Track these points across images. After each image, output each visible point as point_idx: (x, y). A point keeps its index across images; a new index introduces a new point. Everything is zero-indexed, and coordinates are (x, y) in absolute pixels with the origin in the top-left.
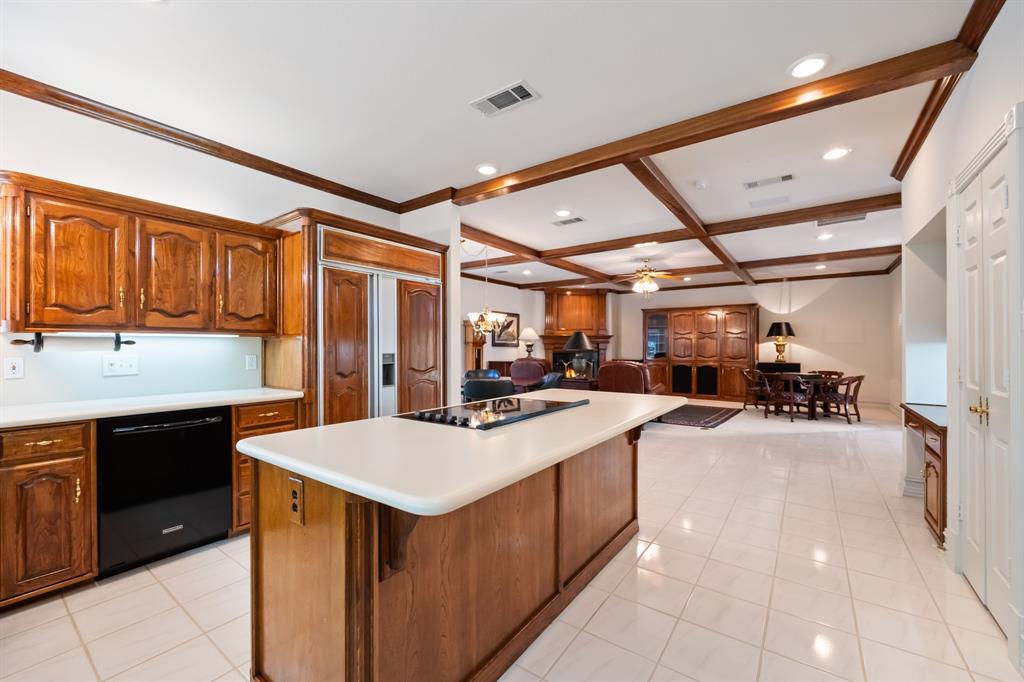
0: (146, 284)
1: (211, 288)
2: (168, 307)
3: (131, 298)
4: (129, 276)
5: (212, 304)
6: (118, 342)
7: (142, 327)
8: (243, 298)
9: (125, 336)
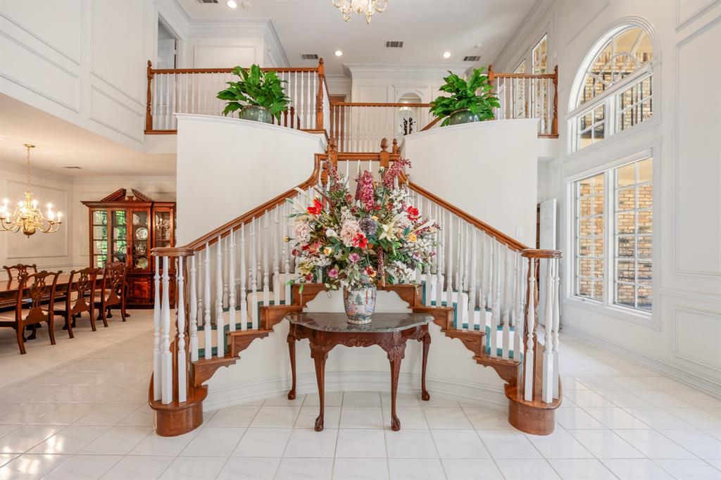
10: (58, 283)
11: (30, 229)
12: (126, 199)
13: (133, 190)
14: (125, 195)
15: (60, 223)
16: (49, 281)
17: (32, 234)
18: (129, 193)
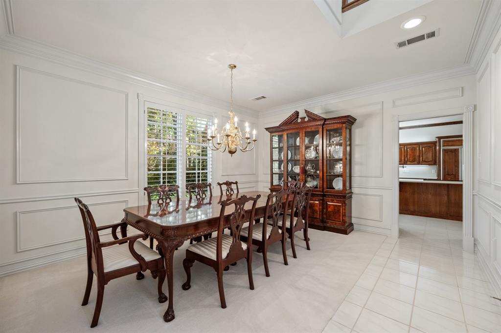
0: (407, 157)
1: (419, 157)
2: (411, 161)
3: (404, 160)
4: (404, 156)
5: (420, 160)
6: (403, 167)
7: (406, 164)
8: (427, 158)
9: (404, 166)
10: (257, 206)
11: (233, 147)
12: (299, 120)
13: (306, 111)
14: (298, 118)
15: (255, 141)
16: (248, 206)
17: (235, 152)
18: (302, 114)
